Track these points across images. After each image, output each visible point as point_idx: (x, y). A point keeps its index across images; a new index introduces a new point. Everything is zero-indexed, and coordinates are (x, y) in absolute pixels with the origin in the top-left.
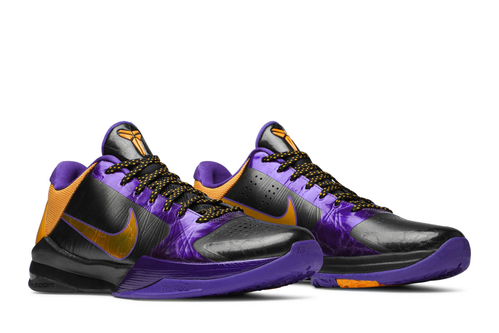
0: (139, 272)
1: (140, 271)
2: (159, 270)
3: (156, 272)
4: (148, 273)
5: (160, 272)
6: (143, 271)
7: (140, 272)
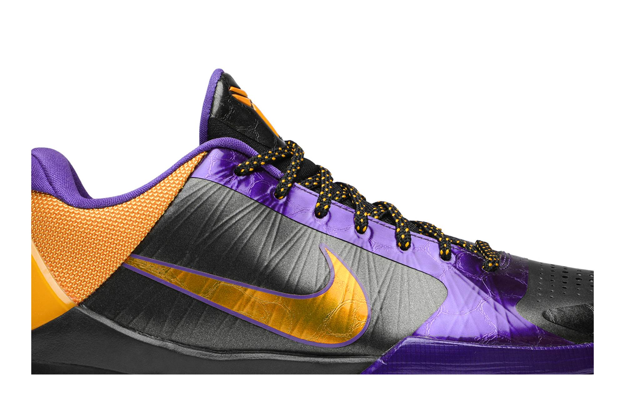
0: (410, 368)
1: (412, 366)
2: (466, 362)
3: (458, 366)
4: (434, 370)
5: (466, 366)
6: (421, 365)
7: (413, 368)
